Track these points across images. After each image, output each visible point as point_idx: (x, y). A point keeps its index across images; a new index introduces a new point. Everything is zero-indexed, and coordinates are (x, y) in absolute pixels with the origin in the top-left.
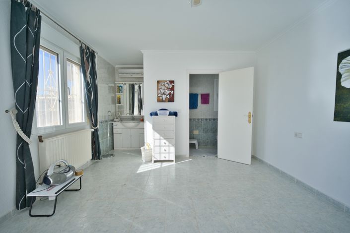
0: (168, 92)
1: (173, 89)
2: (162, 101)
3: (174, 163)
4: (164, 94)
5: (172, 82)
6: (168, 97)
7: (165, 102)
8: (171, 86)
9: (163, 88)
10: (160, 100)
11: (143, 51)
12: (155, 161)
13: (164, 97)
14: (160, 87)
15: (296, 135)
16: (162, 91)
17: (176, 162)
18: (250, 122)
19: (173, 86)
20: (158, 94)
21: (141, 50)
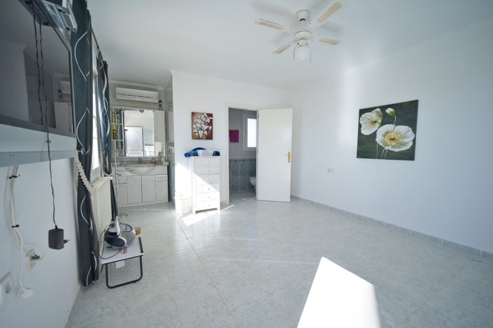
0: (206, 127)
1: (211, 124)
2: (199, 138)
3: (219, 211)
4: (201, 129)
5: (210, 115)
6: (206, 133)
7: (201, 139)
8: (209, 121)
9: (199, 121)
10: (195, 137)
11: (173, 72)
12: (197, 212)
13: (201, 133)
14: (195, 121)
15: (329, 170)
16: (198, 125)
17: (221, 209)
18: (289, 162)
19: (211, 120)
20: (193, 129)
21: (171, 71)
